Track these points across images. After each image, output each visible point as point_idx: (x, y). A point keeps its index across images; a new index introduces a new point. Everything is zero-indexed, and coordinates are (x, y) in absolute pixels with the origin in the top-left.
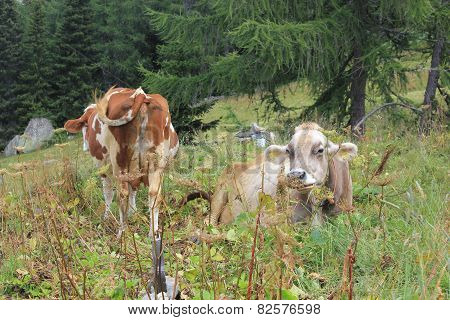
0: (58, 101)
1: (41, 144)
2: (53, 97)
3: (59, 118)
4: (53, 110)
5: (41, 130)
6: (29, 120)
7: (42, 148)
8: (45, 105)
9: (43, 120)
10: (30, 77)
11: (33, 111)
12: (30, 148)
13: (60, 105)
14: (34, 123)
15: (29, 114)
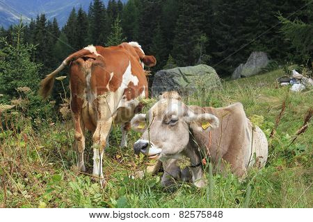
0: (272, 39)
1: (258, 71)
2: (269, 36)
3: (273, 51)
4: (269, 46)
5: (259, 60)
6: (250, 53)
7: (259, 73)
8: (263, 42)
9: (260, 53)
10: (252, 21)
11: (254, 46)
12: (250, 74)
13: (274, 42)
14: (254, 55)
15: (251, 48)
